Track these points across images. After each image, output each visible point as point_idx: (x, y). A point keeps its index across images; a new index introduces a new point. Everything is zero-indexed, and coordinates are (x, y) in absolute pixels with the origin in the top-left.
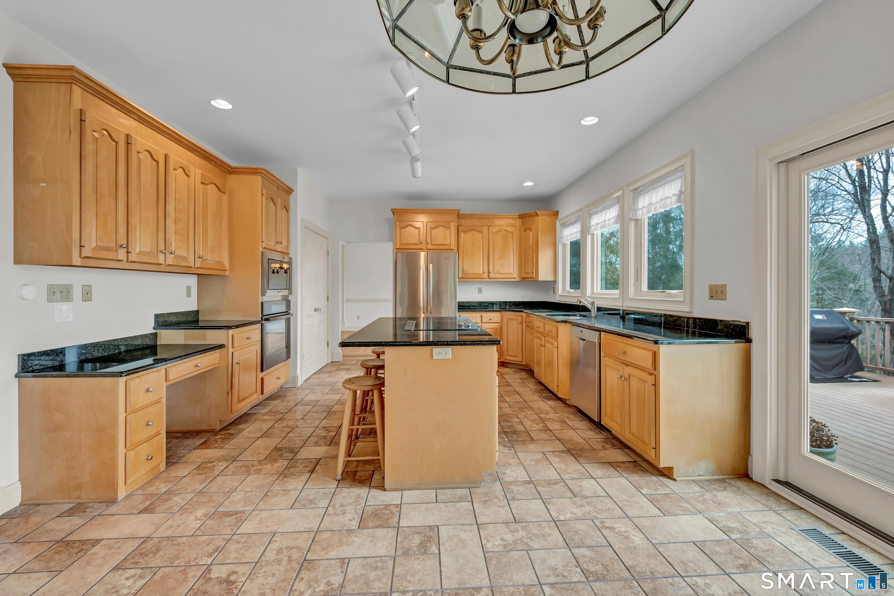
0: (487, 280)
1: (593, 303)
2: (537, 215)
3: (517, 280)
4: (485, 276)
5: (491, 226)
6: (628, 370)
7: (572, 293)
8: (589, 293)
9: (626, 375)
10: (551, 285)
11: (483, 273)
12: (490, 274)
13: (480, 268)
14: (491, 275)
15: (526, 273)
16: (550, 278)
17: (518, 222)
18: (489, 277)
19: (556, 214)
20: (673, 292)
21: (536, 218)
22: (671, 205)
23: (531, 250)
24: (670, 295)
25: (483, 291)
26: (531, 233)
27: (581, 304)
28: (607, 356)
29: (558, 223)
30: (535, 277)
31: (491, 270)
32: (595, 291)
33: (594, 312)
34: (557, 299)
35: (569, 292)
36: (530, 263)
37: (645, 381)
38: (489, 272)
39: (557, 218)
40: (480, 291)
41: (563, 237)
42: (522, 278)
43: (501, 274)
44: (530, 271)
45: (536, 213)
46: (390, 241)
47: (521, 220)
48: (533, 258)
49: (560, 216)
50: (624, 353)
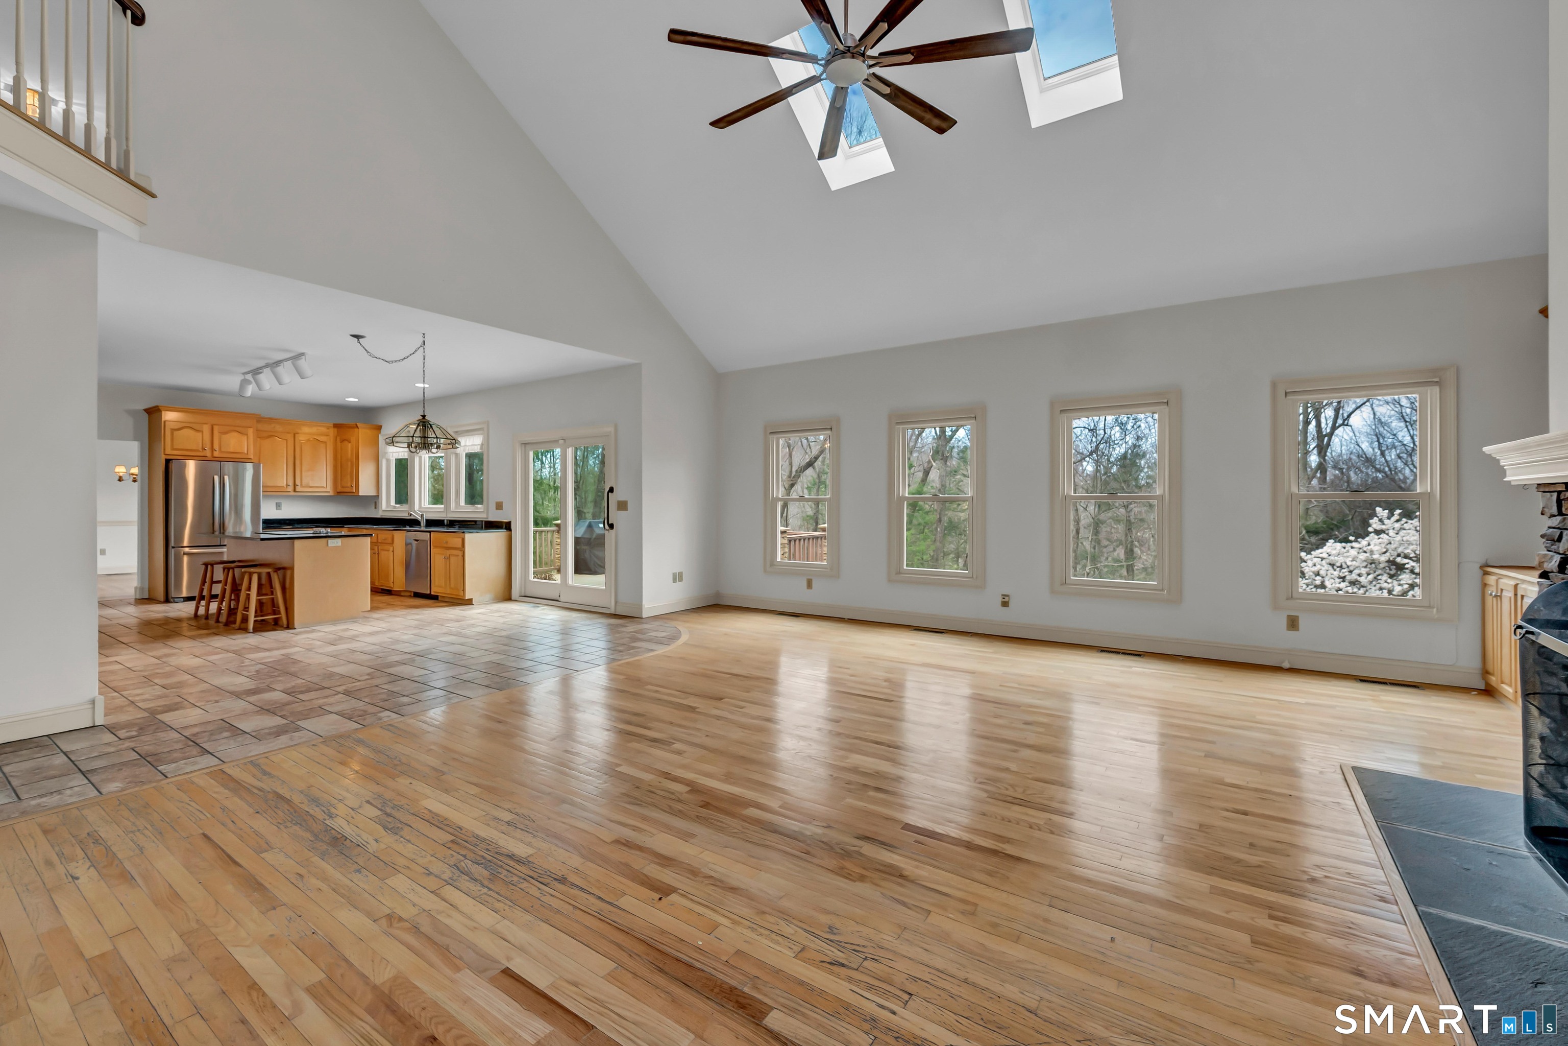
0: (293, 493)
1: (422, 516)
2: (358, 427)
3: (331, 494)
4: (290, 489)
5: (298, 433)
6: (449, 552)
7: (398, 508)
8: (417, 507)
9: (448, 556)
10: (374, 500)
11: (287, 485)
12: (297, 487)
13: (282, 480)
14: (298, 489)
15: (343, 487)
16: (372, 492)
17: (332, 432)
18: (295, 491)
19: (379, 428)
20: (479, 506)
21: (356, 430)
22: (477, 449)
23: (349, 463)
24: (477, 508)
25: (283, 506)
26: (350, 444)
27: (412, 517)
28: (436, 547)
29: (381, 439)
30: (354, 491)
31: (298, 482)
32: (423, 506)
33: (423, 523)
34: (379, 514)
35: (394, 506)
36: (349, 476)
37: (458, 555)
38: (295, 485)
39: (380, 433)
40: (278, 506)
41: (387, 453)
42: (338, 492)
43: (311, 487)
44: (349, 485)
45: (356, 425)
46: (135, 440)
47: (336, 430)
48: (352, 472)
49: (383, 431)
50: (447, 542)
